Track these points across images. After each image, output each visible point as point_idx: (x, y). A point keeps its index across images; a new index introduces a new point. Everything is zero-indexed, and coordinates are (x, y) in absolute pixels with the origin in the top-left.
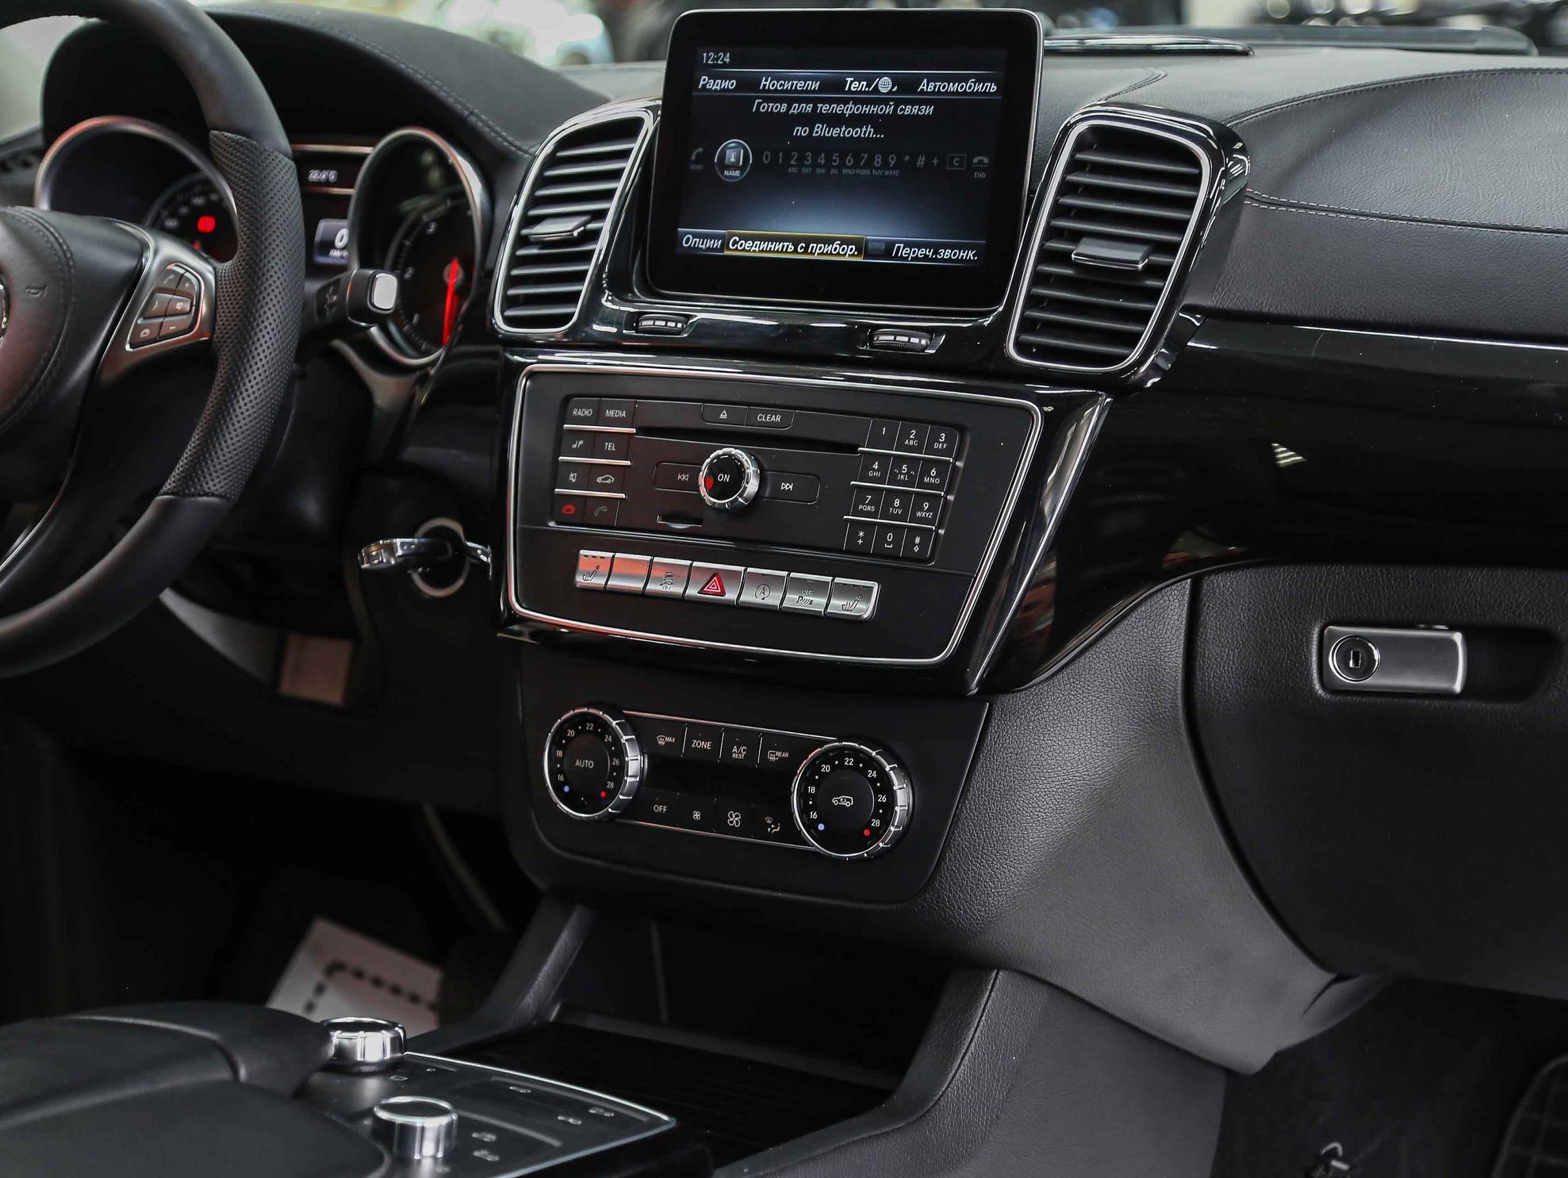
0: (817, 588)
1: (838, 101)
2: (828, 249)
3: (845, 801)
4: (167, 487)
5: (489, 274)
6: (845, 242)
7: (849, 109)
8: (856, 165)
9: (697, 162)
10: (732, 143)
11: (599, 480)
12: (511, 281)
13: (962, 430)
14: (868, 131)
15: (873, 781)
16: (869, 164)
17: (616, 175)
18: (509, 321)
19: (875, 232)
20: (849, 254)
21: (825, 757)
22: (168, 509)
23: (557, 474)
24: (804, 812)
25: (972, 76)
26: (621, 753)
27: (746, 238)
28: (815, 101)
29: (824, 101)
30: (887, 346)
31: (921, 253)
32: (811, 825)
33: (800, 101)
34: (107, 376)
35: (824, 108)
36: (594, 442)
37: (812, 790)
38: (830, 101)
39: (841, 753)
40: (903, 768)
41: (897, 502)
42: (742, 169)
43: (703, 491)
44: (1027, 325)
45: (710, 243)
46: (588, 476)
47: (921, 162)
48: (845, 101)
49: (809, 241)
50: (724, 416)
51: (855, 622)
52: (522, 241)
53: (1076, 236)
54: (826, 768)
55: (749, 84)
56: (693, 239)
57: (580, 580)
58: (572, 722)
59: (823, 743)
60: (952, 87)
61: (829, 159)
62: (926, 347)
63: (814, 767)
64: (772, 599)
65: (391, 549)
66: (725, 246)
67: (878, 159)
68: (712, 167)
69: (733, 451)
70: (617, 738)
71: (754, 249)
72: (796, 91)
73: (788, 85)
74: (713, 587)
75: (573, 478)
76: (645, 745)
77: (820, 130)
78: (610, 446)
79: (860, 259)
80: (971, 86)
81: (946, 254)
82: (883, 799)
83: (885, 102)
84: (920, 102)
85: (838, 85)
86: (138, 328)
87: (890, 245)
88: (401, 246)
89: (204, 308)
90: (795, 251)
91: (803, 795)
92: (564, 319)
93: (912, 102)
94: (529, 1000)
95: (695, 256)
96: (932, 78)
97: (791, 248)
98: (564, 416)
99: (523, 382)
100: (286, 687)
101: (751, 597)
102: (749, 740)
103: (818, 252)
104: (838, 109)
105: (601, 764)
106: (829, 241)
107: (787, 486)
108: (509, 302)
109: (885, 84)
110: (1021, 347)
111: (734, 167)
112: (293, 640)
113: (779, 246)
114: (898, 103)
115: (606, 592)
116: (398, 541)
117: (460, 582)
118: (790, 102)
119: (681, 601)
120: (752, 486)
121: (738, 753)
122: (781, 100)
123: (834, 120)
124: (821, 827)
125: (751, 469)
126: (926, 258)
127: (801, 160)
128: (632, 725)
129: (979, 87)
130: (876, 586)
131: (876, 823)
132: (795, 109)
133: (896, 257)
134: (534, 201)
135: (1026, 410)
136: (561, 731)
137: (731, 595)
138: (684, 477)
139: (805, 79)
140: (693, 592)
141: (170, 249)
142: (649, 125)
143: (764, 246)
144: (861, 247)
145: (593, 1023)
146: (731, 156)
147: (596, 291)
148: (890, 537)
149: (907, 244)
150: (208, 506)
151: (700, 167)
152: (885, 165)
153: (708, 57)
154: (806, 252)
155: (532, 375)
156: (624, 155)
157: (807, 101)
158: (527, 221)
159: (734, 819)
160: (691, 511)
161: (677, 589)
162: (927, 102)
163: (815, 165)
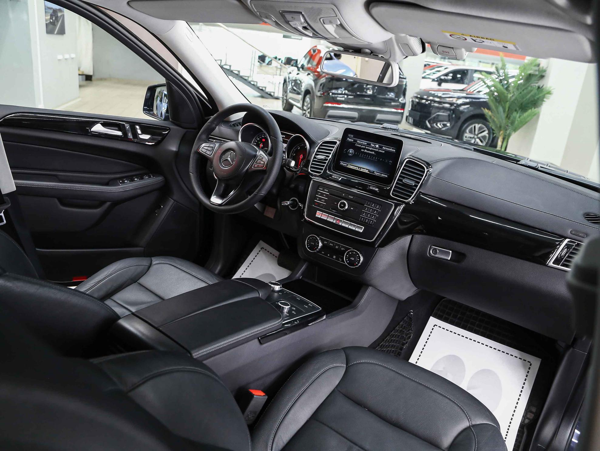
0: (354, 226)
1: (369, 147)
2: (364, 170)
3: (353, 259)
4: (256, 191)
5: (309, 161)
6: (367, 169)
7: (371, 149)
8: (370, 158)
9: (345, 151)
10: (351, 149)
11: (322, 200)
12: (312, 164)
13: (381, 206)
14: (373, 153)
15: (357, 257)
16: (373, 158)
17: (332, 150)
18: (311, 170)
19: (372, 169)
20: (367, 171)
21: (351, 251)
22: (256, 195)
23: (316, 198)
24: (346, 259)
25: (391, 148)
26: (318, 243)
27: (351, 165)
28: (366, 146)
29: (367, 146)
30: (371, 189)
31: (378, 174)
32: (346, 261)
33: (363, 145)
34: (250, 171)
35: (367, 148)
36: (322, 194)
37: (348, 256)
38: (368, 147)
39: (353, 251)
40: (363, 255)
41: (369, 215)
42: (352, 154)
43: (339, 207)
44: (394, 190)
45: (345, 165)
46: (320, 199)
47: (381, 159)
48: (370, 147)
49: (361, 168)
50: (344, 195)
51: (359, 232)
52: (315, 158)
53: (404, 177)
54: (350, 253)
55: (355, 141)
56: (342, 163)
57: (316, 216)
58: (311, 237)
59: (351, 249)
60: (388, 149)
61: (366, 155)
62: (378, 191)
63: (348, 253)
64: (347, 226)
65: (287, 203)
66: (347, 166)
67: (374, 158)
68: (347, 153)
69: (344, 201)
70: (318, 241)
71: (352, 167)
72: (363, 144)
73: (362, 143)
74: (338, 222)
75: (318, 199)
76: (322, 243)
77: (365, 151)
78: (325, 195)
79: (369, 173)
80: (391, 150)
81: (383, 175)
82: (358, 260)
83: (377, 149)
84: (382, 150)
85: (370, 144)
86: (255, 165)
87: (374, 172)
88: (294, 150)
89: (266, 162)
90: (358, 169)
91: (346, 256)
92: (320, 172)
93: (381, 150)
94: (298, 275)
95: (342, 166)
96: (385, 147)
97: (358, 168)
98: (318, 189)
99: (312, 182)
100: (265, 214)
101: (343, 225)
102: (339, 245)
103: (362, 170)
104: (369, 148)
105: (315, 244)
106: (364, 169)
107: (352, 208)
108: (311, 167)
109: (377, 146)
110: (392, 194)
111: (351, 153)
112: (267, 207)
113: (356, 168)
114: (379, 149)
115: (320, 218)
116: (288, 202)
117: (296, 208)
118: (362, 145)
119: (332, 223)
120: (347, 207)
121: (337, 247)
122: (360, 145)
123: (368, 150)
124: (348, 262)
125: (347, 205)
126: (379, 175)
127: (362, 155)
128: (321, 239)
129: (392, 150)
130: (363, 227)
131: (357, 263)
132: (362, 147)
133: (374, 174)
134: (317, 151)
135: (392, 205)
136: (309, 237)
137: (340, 224)
138: (336, 203)
139: (365, 142)
140: (334, 222)
141: (261, 152)
142: (338, 143)
143: (353, 167)
144: (369, 171)
145: (306, 280)
146: (350, 152)
147: (326, 169)
148: (367, 220)
149: (376, 172)
150: (262, 195)
151: (345, 152)
152: (375, 159)
153: (349, 135)
154: (360, 170)
155: (313, 181)
156: (334, 147)
157: (364, 146)
158: (316, 154)
159: (334, 257)
160: (336, 209)
161: (332, 221)
162: (384, 150)
163: (364, 156)
